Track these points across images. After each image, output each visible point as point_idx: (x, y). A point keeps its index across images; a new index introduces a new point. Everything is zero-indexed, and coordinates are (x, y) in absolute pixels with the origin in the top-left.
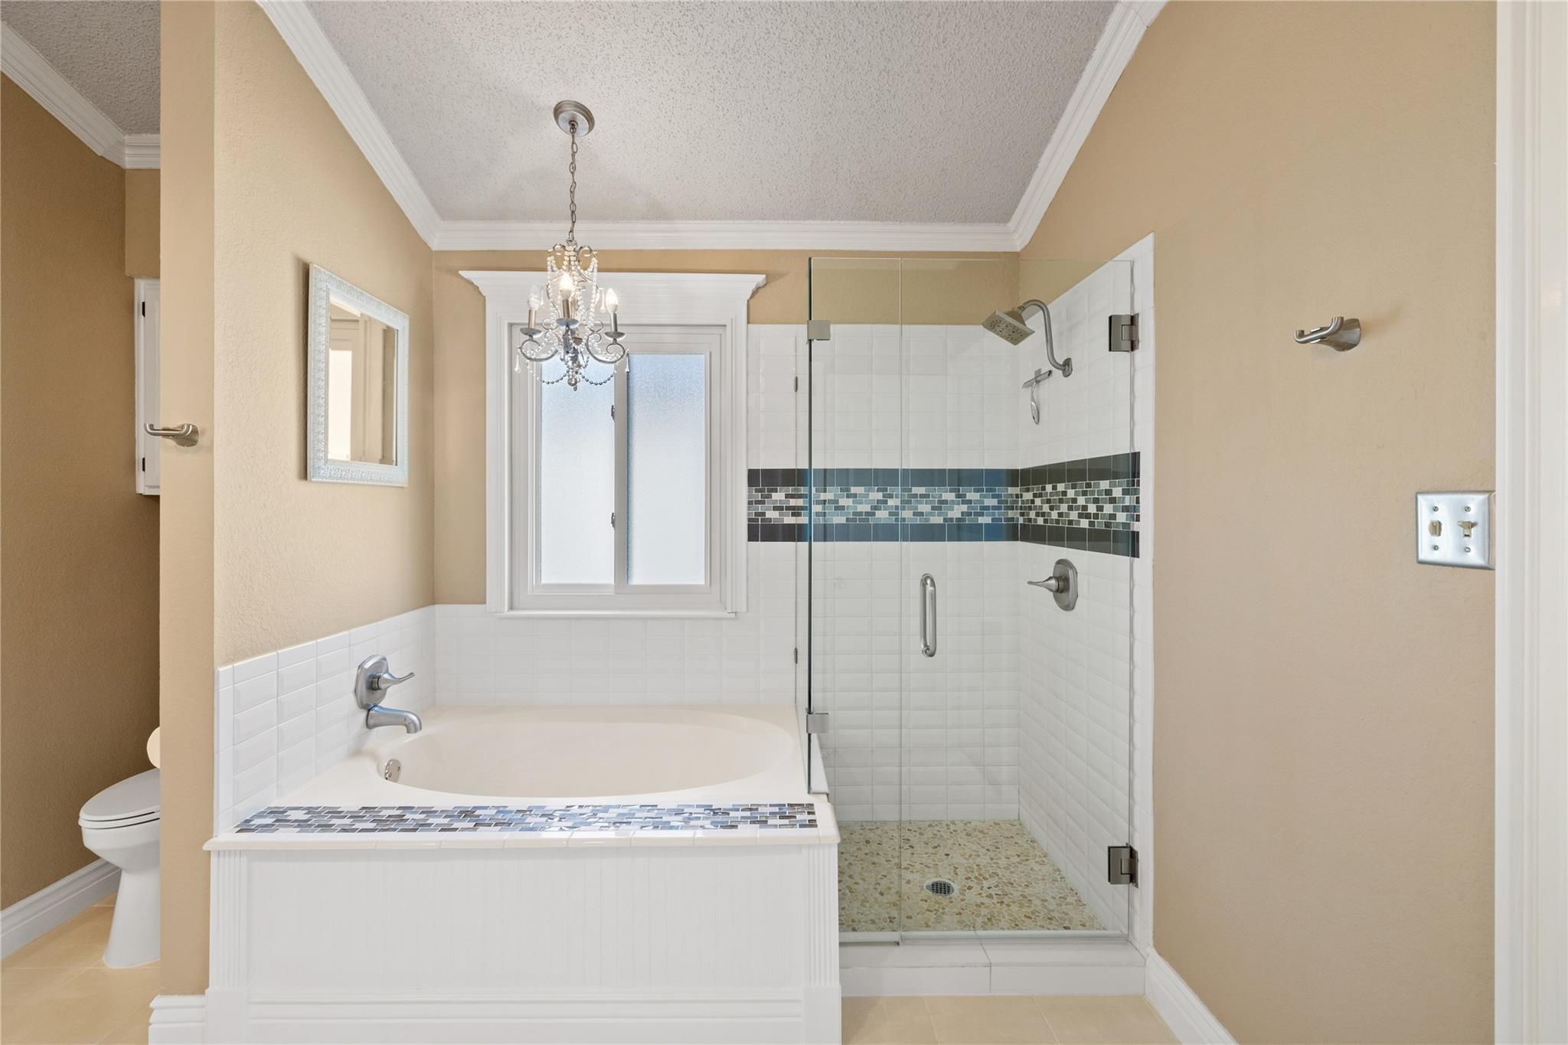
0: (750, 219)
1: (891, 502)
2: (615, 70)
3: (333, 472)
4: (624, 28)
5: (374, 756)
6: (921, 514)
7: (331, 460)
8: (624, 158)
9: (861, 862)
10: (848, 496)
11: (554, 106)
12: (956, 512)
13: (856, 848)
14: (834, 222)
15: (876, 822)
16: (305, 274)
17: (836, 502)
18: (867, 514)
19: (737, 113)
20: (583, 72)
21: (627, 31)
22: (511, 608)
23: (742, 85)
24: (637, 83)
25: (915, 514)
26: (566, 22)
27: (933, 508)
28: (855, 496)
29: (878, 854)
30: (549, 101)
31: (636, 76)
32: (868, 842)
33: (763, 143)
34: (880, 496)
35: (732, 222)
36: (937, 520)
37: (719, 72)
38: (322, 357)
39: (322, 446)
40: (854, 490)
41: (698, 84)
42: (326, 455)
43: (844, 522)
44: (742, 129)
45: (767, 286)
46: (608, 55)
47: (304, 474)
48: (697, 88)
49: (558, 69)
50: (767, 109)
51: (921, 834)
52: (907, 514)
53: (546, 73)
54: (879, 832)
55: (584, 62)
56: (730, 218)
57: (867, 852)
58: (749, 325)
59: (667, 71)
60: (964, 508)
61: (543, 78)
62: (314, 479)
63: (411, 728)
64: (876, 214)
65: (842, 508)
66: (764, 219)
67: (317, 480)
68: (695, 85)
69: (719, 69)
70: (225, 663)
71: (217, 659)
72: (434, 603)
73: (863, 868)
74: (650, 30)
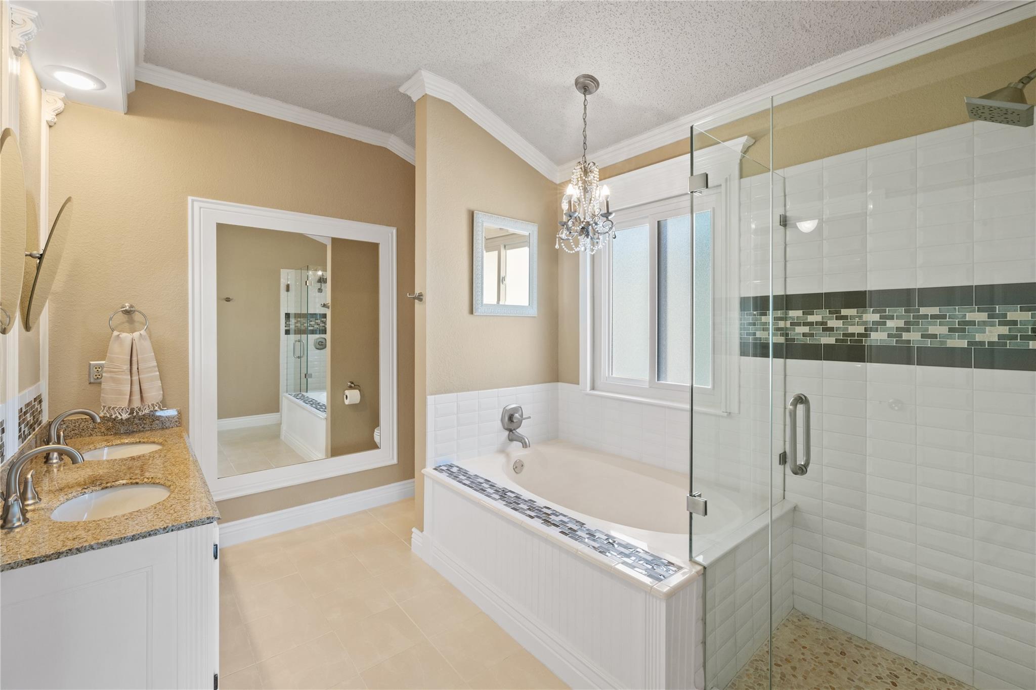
0: (735, 95)
1: (890, 324)
2: (592, 45)
3: (486, 310)
4: (584, 20)
5: (508, 455)
6: (934, 336)
7: (485, 304)
8: (625, 93)
9: (817, 664)
10: (837, 318)
11: (574, 83)
12: (992, 334)
13: (824, 651)
14: (814, 66)
15: (869, 643)
16: (472, 215)
17: (825, 323)
18: (859, 335)
19: (679, 27)
20: (577, 57)
21: (586, 21)
22: (593, 388)
23: (672, 8)
24: (607, 46)
25: (923, 336)
26: (556, 35)
27: (951, 330)
28: (845, 318)
29: (844, 669)
30: (571, 81)
31: (605, 42)
32: (843, 653)
33: (711, 37)
34: (876, 317)
35: (720, 103)
36: (958, 343)
37: (651, 9)
38: (480, 255)
39: (479, 298)
40: (844, 312)
41: (643, 25)
42: (482, 302)
43: (834, 342)
44: (689, 36)
45: (756, 143)
46: (584, 40)
47: (471, 312)
48: (644, 27)
49: (566, 62)
50: (699, 12)
51: (920, 680)
52: (914, 336)
53: (562, 68)
54: (867, 653)
55: (575, 51)
56: (718, 101)
57: (834, 660)
58: (742, 180)
59: (620, 29)
60: (1004, 330)
61: (561, 71)
62: (475, 314)
63: (525, 445)
64: (858, 41)
65: (832, 329)
66: (746, 90)
67: (478, 314)
68: (641, 26)
69: (651, 7)
70: (432, 394)
71: (427, 392)
72: (558, 381)
73: (814, 669)
74: (597, 11)
